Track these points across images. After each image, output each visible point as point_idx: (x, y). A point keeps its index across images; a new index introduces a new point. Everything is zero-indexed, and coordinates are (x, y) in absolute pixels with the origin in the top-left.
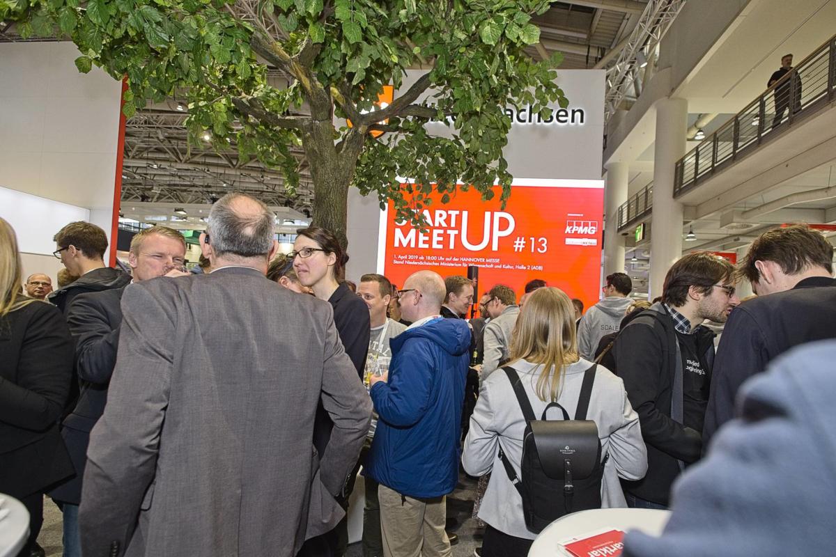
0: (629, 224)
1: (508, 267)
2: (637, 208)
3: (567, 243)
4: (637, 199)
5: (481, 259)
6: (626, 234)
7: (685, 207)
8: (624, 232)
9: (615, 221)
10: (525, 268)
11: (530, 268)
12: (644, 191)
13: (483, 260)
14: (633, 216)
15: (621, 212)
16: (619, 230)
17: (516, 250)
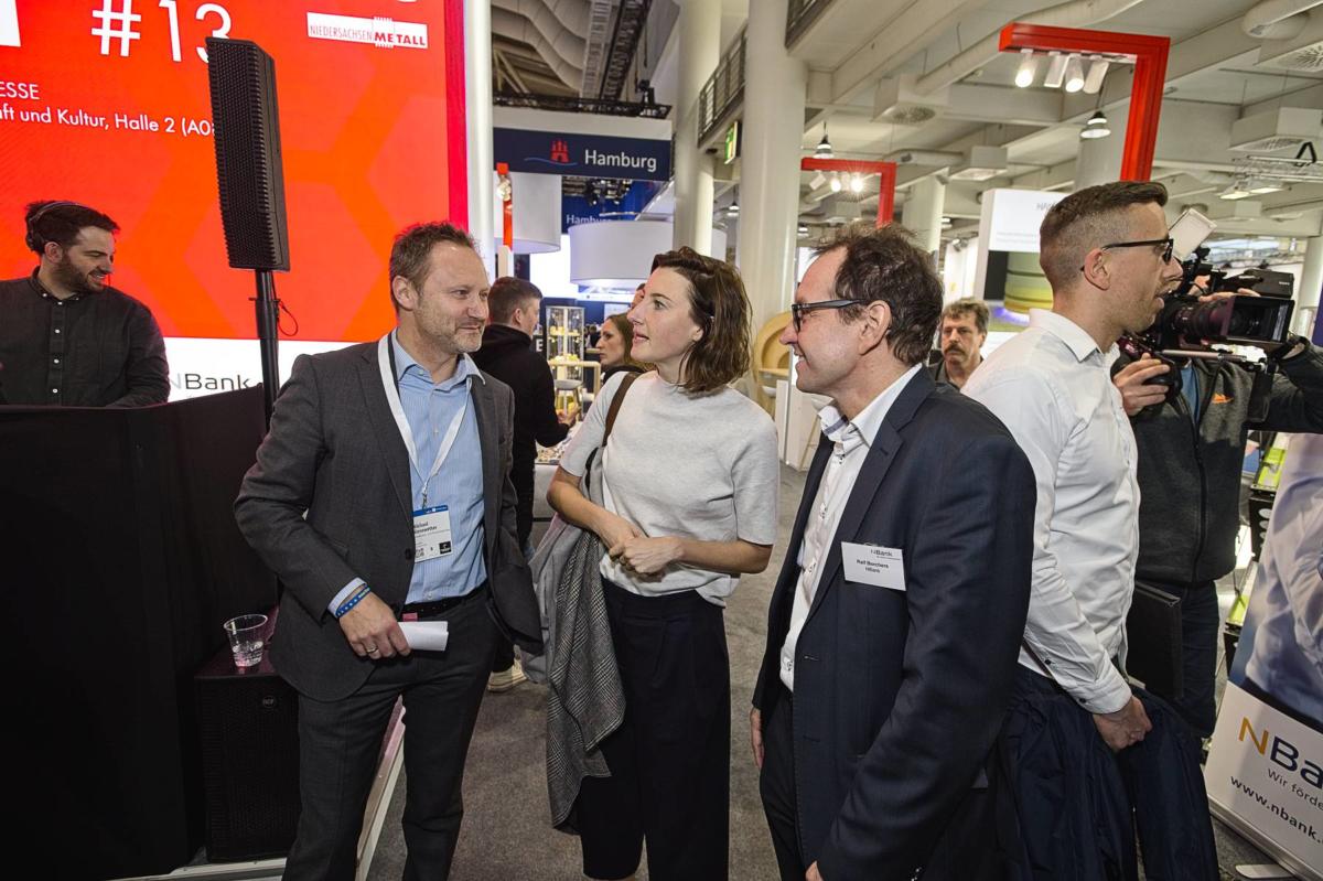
0: (715, 123)
1: (83, 118)
2: (727, 87)
3: (311, 34)
4: (729, 64)
6: (712, 151)
7: (810, 71)
8: (707, 145)
9: (694, 120)
10: (154, 126)
11: (177, 126)
12: (739, 45)
14: (721, 104)
15: (703, 103)
16: (701, 142)
17: (105, 50)
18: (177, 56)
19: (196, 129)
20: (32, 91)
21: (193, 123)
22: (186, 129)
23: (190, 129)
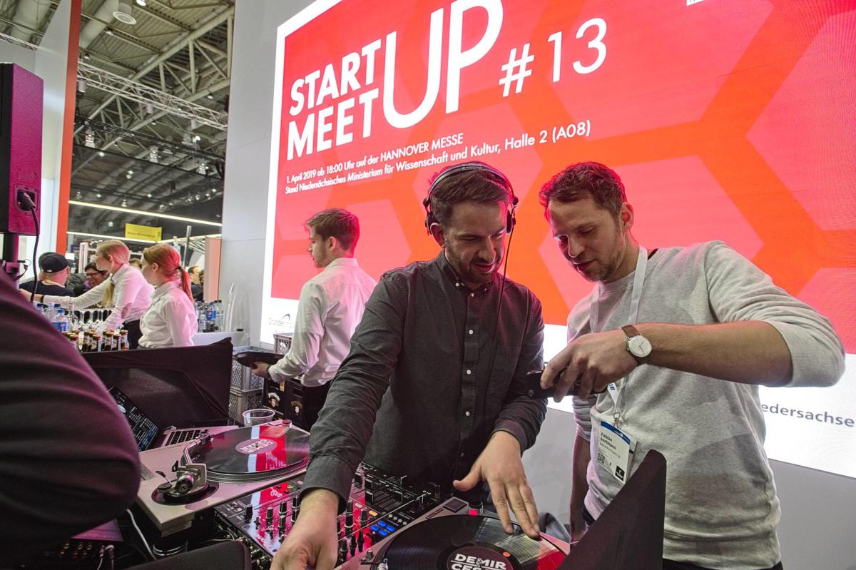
1: (486, 149)
5: (419, 146)
10: (532, 141)
11: (549, 138)
13: (426, 148)
17: (506, 93)
18: (556, 78)
19: (564, 134)
20: (460, 138)
21: (562, 129)
22: (556, 136)
23: (559, 135)
